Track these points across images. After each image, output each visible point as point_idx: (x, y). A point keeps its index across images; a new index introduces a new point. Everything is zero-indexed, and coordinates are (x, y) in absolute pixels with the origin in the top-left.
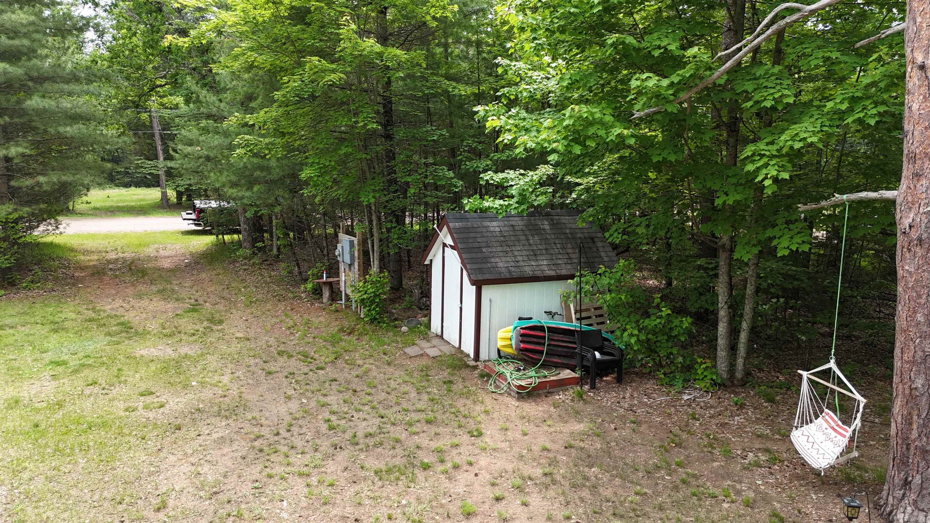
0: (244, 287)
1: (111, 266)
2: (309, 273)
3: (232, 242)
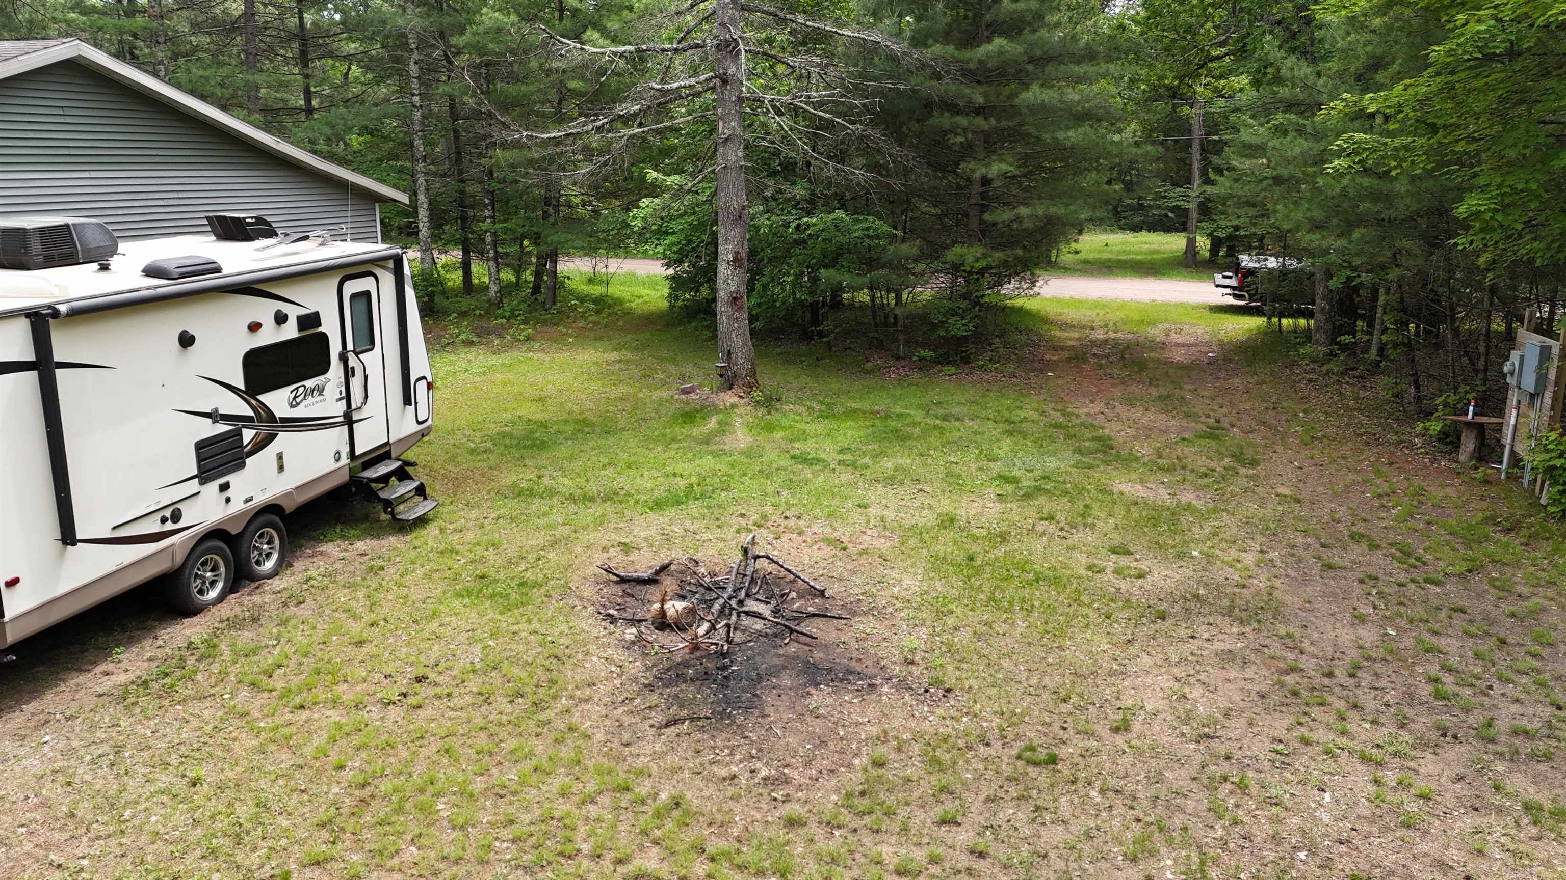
0: (1305, 411)
1: (1095, 351)
2: (1439, 401)
3: (1295, 332)
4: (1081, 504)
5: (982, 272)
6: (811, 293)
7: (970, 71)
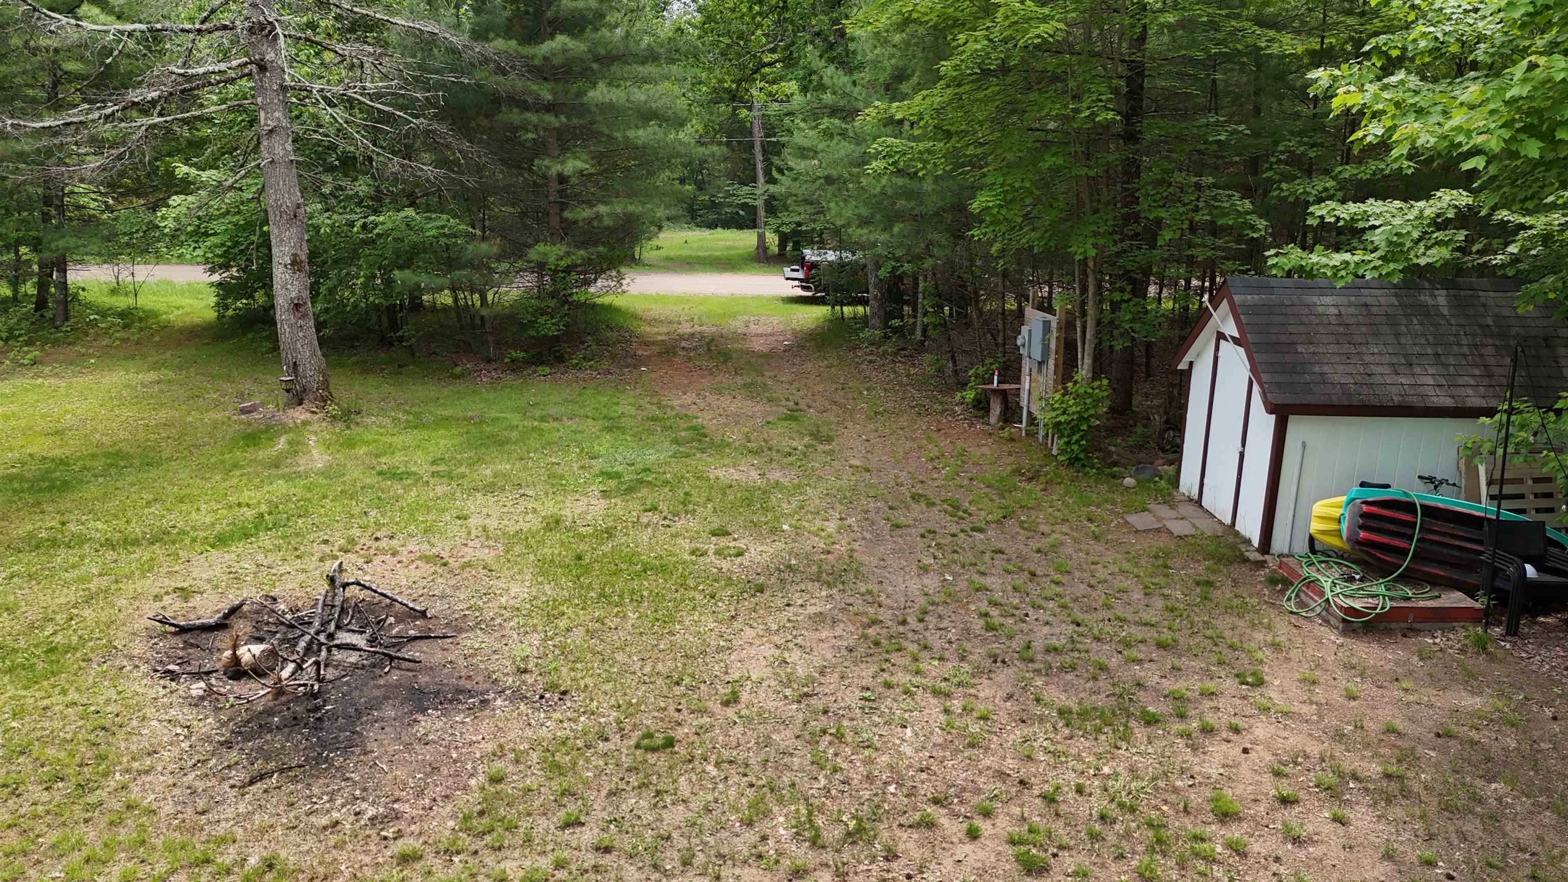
0: (867, 390)
1: (683, 344)
2: (971, 372)
3: (855, 318)
4: (681, 492)
5: (568, 270)
6: (386, 296)
7: (535, 67)
